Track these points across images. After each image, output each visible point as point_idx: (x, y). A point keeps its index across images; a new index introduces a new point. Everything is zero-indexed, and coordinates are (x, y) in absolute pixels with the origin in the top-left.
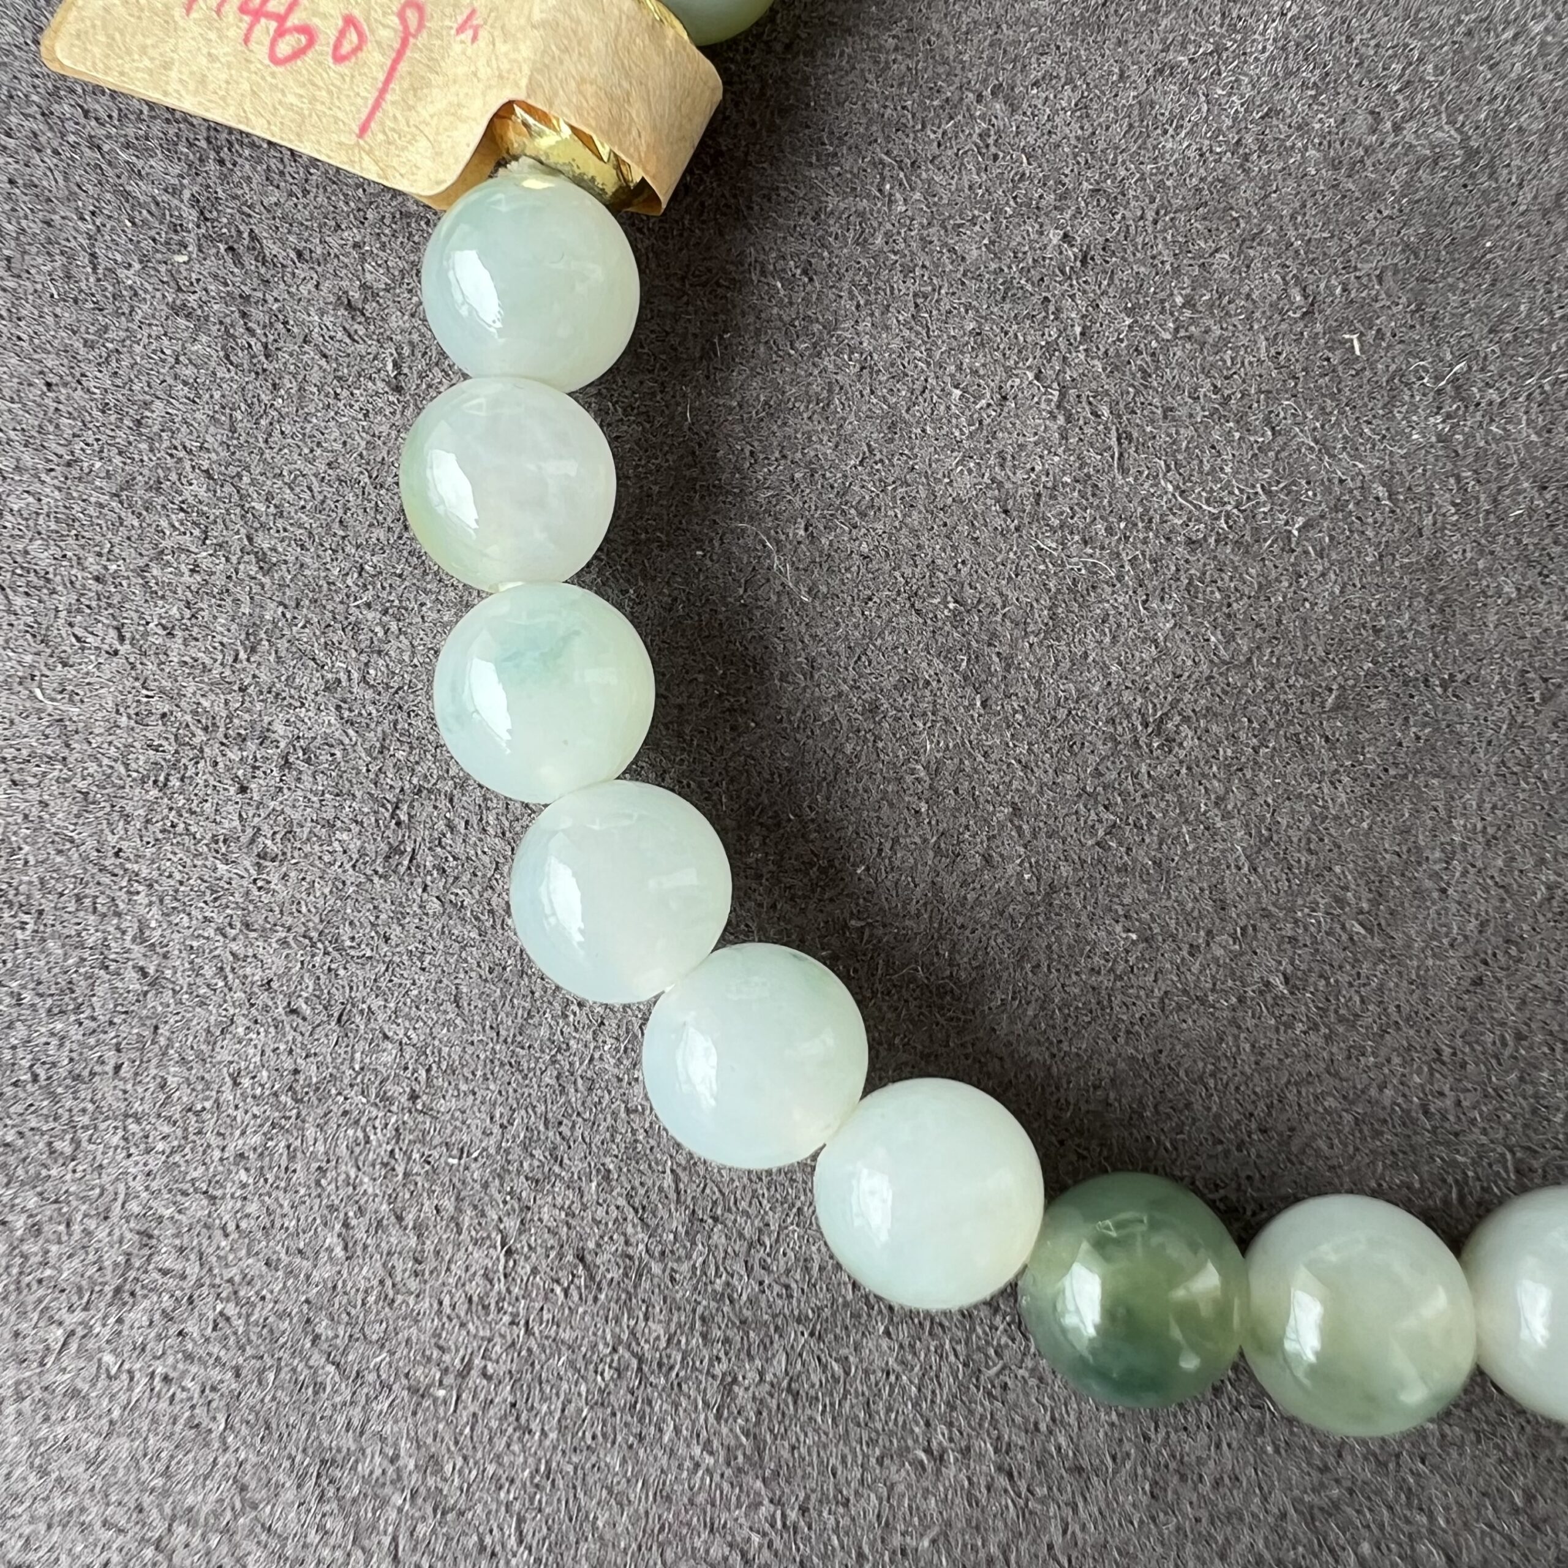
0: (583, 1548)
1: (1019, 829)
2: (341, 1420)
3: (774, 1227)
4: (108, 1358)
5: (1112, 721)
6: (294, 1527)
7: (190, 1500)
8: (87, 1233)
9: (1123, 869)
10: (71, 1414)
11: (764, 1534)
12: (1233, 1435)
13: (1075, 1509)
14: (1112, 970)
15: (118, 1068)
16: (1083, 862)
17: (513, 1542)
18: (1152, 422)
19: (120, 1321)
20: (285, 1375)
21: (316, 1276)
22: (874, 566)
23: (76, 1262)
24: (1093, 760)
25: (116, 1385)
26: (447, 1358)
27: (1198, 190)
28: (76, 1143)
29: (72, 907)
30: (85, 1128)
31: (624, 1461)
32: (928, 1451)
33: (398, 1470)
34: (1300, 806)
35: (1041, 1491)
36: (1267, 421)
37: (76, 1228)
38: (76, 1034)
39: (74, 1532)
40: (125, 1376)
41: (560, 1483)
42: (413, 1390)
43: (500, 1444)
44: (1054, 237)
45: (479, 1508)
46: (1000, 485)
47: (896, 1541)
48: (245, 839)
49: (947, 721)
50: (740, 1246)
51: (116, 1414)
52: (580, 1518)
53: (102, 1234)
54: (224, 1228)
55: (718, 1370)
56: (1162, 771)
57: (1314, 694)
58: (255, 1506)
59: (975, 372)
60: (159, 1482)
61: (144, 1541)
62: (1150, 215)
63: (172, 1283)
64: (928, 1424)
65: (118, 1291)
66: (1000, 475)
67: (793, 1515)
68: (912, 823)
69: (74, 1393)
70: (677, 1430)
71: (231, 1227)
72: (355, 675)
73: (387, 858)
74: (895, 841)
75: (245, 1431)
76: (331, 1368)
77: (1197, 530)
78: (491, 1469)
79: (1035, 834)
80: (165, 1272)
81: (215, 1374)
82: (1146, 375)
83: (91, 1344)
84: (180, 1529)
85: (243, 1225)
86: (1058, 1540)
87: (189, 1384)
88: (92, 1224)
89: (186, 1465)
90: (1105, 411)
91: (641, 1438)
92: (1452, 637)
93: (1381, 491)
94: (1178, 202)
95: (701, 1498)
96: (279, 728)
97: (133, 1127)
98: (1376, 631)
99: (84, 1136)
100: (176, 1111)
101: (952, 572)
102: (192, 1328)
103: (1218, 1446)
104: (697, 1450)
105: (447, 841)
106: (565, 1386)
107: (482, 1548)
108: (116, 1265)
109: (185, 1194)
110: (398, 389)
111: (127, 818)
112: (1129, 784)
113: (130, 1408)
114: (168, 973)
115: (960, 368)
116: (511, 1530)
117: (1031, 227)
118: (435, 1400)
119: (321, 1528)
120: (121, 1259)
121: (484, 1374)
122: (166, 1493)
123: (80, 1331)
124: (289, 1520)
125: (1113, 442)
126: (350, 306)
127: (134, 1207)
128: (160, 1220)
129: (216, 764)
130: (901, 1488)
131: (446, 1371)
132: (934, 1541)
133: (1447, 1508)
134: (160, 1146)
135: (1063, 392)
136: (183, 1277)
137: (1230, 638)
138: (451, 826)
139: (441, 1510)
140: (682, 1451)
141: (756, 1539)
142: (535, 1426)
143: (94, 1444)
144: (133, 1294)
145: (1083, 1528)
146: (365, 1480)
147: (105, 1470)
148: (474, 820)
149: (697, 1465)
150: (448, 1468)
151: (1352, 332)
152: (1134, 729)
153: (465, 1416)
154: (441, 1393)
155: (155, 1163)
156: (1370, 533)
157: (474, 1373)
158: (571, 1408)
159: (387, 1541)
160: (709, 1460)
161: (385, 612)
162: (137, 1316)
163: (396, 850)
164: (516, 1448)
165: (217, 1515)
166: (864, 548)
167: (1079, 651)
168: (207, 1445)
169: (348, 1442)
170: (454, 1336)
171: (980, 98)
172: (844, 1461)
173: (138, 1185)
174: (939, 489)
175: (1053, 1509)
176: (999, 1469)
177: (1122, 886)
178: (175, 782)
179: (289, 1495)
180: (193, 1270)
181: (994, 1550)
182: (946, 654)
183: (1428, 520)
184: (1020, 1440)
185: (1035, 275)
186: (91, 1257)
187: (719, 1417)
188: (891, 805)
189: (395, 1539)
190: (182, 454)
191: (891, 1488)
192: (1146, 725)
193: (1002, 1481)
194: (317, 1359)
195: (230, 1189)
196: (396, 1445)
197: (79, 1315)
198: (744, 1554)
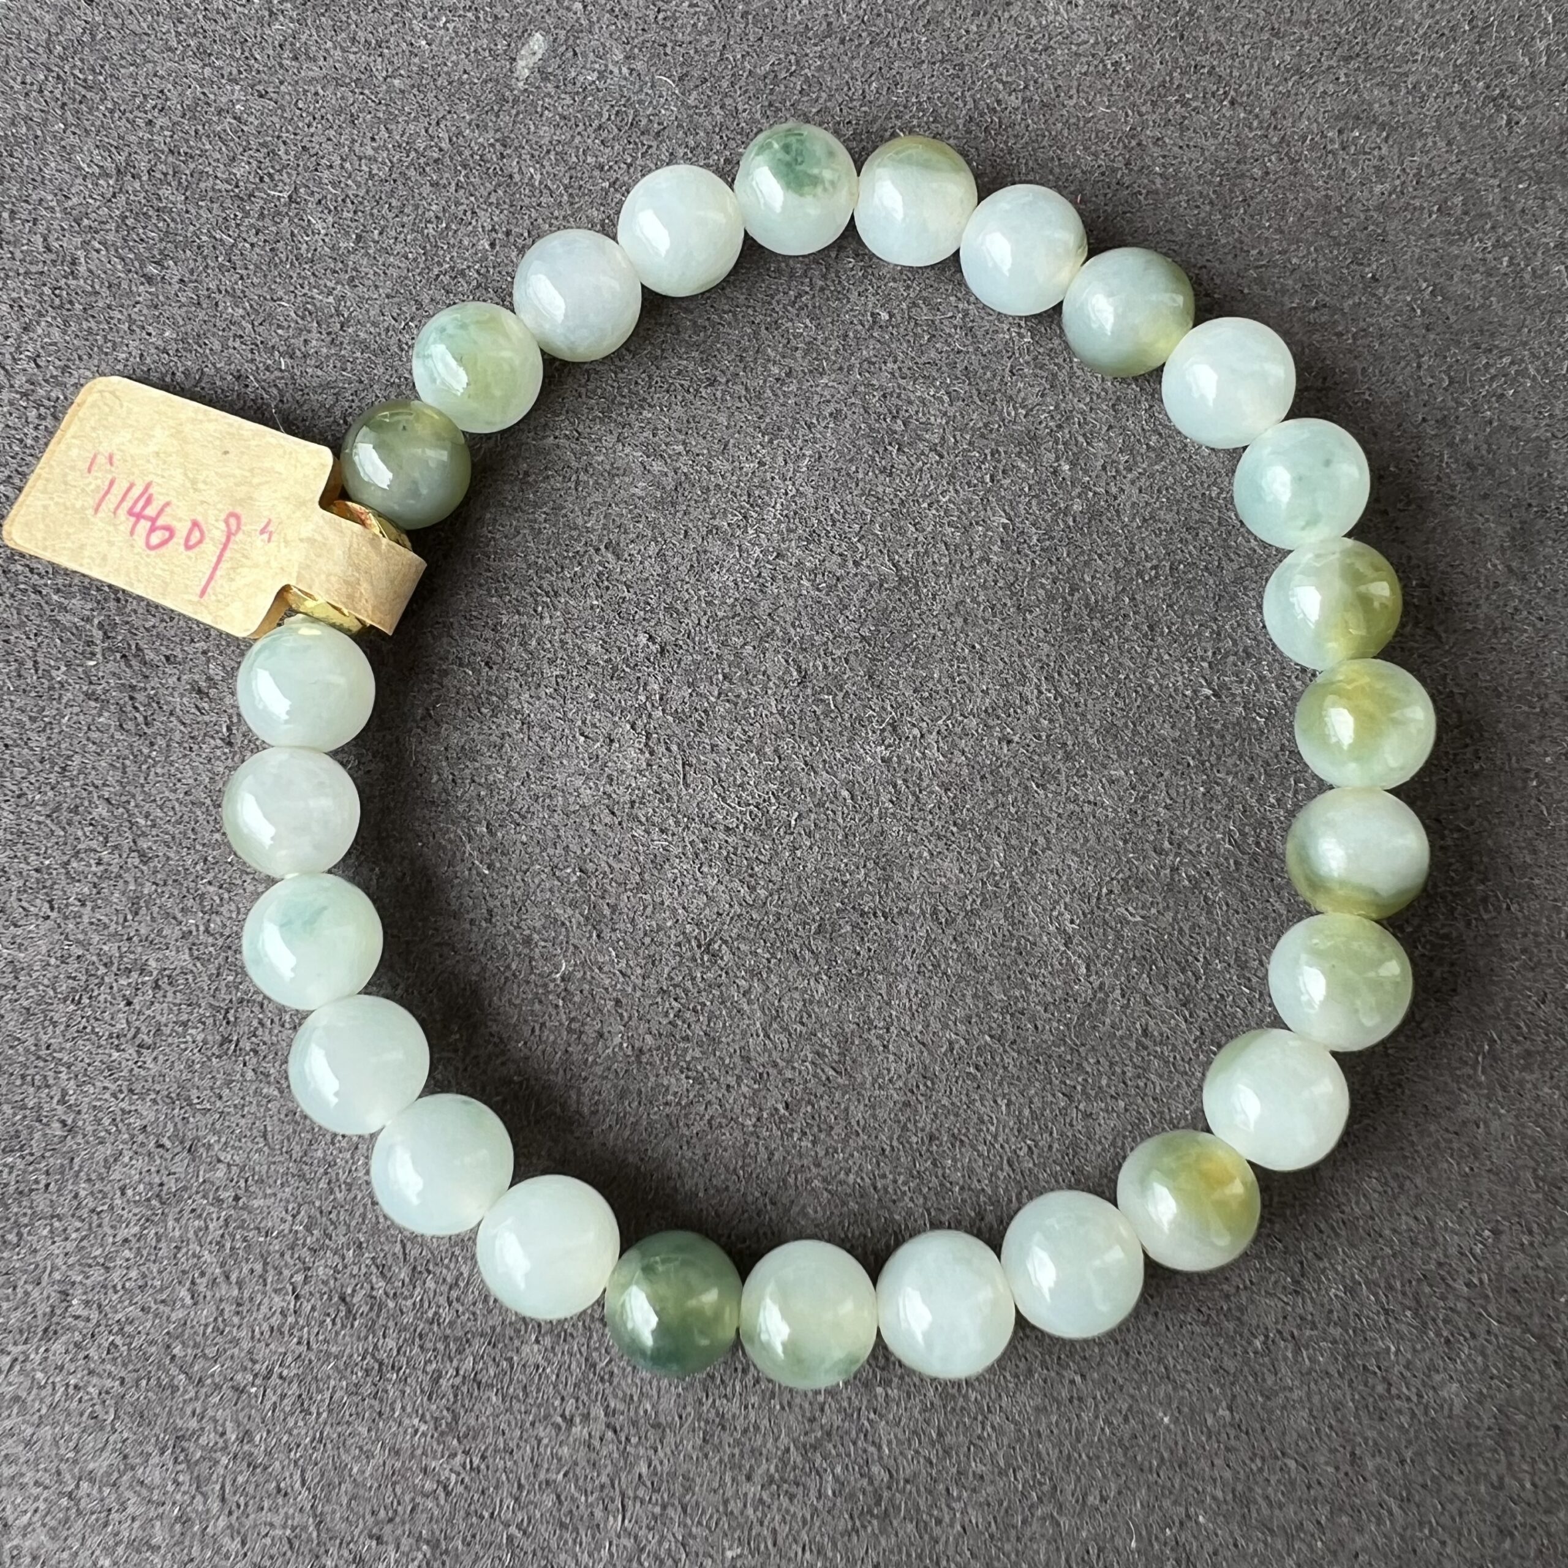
0: (343, 1487)
1: (621, 1016)
2: (189, 1411)
3: (466, 1275)
4: (39, 1375)
5: (679, 944)
6: (157, 1481)
7: (91, 1466)
8: (27, 1294)
9: (686, 1039)
10: (15, 1411)
11: (458, 1474)
12: (754, 1399)
13: (656, 1451)
14: (679, 1103)
15: (47, 1186)
16: (660, 1035)
17: (298, 1485)
18: (704, 754)
19: (46, 1350)
20: (153, 1382)
21: (174, 1317)
22: (529, 850)
23: (18, 1314)
24: (667, 970)
25: (43, 1393)
26: (257, 1367)
27: (733, 606)
28: (20, 1235)
29: (18, 1082)
30: (26, 1226)
31: (369, 1431)
32: (563, 1416)
33: (225, 1442)
34: (796, 995)
35: (634, 1440)
36: (776, 751)
37: (20, 1291)
38: (20, 1164)
39: (16, 1491)
40: (49, 1387)
41: (329, 1446)
42: (235, 1388)
43: (291, 1423)
44: (643, 639)
45: (277, 1464)
46: (610, 796)
47: (542, 1476)
48: (130, 1036)
49: (576, 947)
50: (445, 1288)
51: (44, 1411)
52: (341, 1469)
53: (35, 1294)
54: (114, 1287)
55: (429, 1368)
56: (709, 975)
57: (805, 923)
58: (133, 1468)
59: (594, 725)
60: (71, 1455)
61: (61, 1494)
62: (704, 622)
63: (81, 1324)
64: (563, 1399)
65: (46, 1330)
66: (609, 789)
67: (476, 1461)
68: (554, 1013)
69: (16, 1399)
70: (403, 1409)
71: (119, 1287)
72: (202, 928)
73: (221, 1045)
74: (543, 1025)
75: (127, 1419)
76: (182, 1376)
77: (732, 822)
78: (285, 1438)
79: (630, 1018)
80: (76, 1317)
81: (108, 1383)
82: (701, 724)
83: (28, 1366)
84: (85, 1485)
85: (127, 1284)
86: (644, 1470)
87: (91, 1389)
88: (29, 1288)
89: (90, 1443)
90: (674, 748)
91: (380, 1414)
92: (891, 884)
93: (845, 793)
94: (720, 614)
95: (419, 1452)
96: (152, 963)
97: (57, 1224)
98: (844, 883)
99: (25, 1231)
100: (85, 1213)
101: (579, 852)
102: (92, 1352)
103: (746, 1407)
104: (416, 1421)
105: (259, 1032)
106: (332, 1383)
107: (279, 1490)
108: (45, 1315)
109: (90, 1266)
110: (230, 744)
111: (55, 1024)
112: (689, 984)
113: (52, 1407)
114: (80, 1123)
115: (584, 722)
116: (297, 1476)
117: (629, 632)
118: (250, 1395)
119: (176, 1482)
120: (48, 1310)
121: (281, 1377)
122: (75, 1462)
123: (21, 1358)
124: (154, 1476)
125: (680, 768)
126: (199, 691)
127: (57, 1276)
128: (73, 1283)
129: (111, 988)
130: (545, 1441)
131: (256, 1376)
132: (565, 1475)
133: (889, 1443)
134: (74, 1236)
135: (648, 736)
136: (88, 1320)
137: (752, 889)
138: (261, 1023)
139: (252, 1466)
140: (406, 1421)
141: (453, 1477)
142: (314, 1409)
143: (29, 1431)
144: (55, 1332)
145: (661, 1463)
146: (203, 1448)
147: (37, 1447)
148: (276, 1019)
149: (416, 1431)
150: (258, 1438)
151: (829, 694)
152: (691, 949)
153: (268, 1405)
154: (253, 1390)
155: (70, 1246)
156: (841, 821)
157: (275, 1376)
158: (336, 1397)
159: (218, 1487)
160: (423, 1428)
161: (221, 887)
162: (58, 1347)
163: (226, 1040)
164: (301, 1423)
165: (109, 1474)
166: (524, 838)
167: (658, 900)
168: (102, 1429)
169: (193, 1424)
170: (261, 1352)
171: (597, 550)
172: (509, 1425)
173: (59, 1262)
174: (571, 800)
175: (642, 1451)
176: (608, 1426)
177: (685, 1050)
178: (85, 1001)
179: (155, 1460)
180: (95, 1316)
181: (604, 1479)
182: (573, 904)
183: (876, 812)
184: (621, 1406)
185: (632, 662)
186: (29, 1310)
187: (430, 1399)
188: (540, 1002)
189: (223, 1487)
190: (91, 789)
191: (539, 1441)
192: (699, 947)
193: (610, 1434)
194: (174, 1371)
195: (119, 1263)
196: (223, 1425)
197: (20, 1348)
198: (445, 1488)
